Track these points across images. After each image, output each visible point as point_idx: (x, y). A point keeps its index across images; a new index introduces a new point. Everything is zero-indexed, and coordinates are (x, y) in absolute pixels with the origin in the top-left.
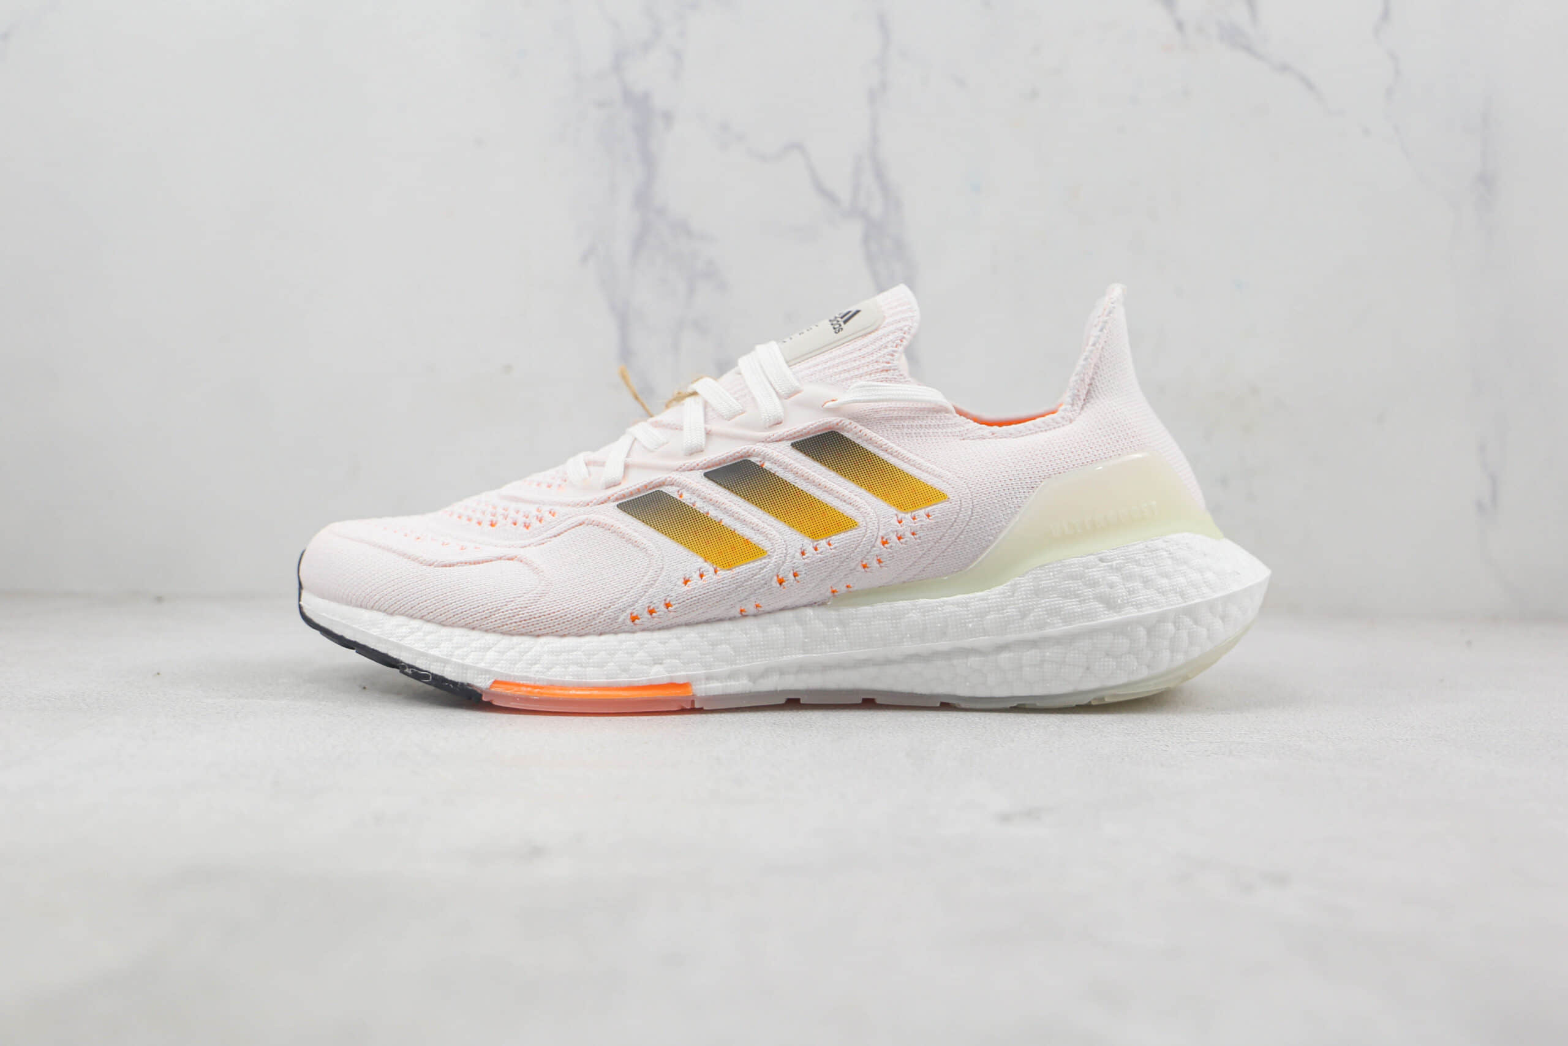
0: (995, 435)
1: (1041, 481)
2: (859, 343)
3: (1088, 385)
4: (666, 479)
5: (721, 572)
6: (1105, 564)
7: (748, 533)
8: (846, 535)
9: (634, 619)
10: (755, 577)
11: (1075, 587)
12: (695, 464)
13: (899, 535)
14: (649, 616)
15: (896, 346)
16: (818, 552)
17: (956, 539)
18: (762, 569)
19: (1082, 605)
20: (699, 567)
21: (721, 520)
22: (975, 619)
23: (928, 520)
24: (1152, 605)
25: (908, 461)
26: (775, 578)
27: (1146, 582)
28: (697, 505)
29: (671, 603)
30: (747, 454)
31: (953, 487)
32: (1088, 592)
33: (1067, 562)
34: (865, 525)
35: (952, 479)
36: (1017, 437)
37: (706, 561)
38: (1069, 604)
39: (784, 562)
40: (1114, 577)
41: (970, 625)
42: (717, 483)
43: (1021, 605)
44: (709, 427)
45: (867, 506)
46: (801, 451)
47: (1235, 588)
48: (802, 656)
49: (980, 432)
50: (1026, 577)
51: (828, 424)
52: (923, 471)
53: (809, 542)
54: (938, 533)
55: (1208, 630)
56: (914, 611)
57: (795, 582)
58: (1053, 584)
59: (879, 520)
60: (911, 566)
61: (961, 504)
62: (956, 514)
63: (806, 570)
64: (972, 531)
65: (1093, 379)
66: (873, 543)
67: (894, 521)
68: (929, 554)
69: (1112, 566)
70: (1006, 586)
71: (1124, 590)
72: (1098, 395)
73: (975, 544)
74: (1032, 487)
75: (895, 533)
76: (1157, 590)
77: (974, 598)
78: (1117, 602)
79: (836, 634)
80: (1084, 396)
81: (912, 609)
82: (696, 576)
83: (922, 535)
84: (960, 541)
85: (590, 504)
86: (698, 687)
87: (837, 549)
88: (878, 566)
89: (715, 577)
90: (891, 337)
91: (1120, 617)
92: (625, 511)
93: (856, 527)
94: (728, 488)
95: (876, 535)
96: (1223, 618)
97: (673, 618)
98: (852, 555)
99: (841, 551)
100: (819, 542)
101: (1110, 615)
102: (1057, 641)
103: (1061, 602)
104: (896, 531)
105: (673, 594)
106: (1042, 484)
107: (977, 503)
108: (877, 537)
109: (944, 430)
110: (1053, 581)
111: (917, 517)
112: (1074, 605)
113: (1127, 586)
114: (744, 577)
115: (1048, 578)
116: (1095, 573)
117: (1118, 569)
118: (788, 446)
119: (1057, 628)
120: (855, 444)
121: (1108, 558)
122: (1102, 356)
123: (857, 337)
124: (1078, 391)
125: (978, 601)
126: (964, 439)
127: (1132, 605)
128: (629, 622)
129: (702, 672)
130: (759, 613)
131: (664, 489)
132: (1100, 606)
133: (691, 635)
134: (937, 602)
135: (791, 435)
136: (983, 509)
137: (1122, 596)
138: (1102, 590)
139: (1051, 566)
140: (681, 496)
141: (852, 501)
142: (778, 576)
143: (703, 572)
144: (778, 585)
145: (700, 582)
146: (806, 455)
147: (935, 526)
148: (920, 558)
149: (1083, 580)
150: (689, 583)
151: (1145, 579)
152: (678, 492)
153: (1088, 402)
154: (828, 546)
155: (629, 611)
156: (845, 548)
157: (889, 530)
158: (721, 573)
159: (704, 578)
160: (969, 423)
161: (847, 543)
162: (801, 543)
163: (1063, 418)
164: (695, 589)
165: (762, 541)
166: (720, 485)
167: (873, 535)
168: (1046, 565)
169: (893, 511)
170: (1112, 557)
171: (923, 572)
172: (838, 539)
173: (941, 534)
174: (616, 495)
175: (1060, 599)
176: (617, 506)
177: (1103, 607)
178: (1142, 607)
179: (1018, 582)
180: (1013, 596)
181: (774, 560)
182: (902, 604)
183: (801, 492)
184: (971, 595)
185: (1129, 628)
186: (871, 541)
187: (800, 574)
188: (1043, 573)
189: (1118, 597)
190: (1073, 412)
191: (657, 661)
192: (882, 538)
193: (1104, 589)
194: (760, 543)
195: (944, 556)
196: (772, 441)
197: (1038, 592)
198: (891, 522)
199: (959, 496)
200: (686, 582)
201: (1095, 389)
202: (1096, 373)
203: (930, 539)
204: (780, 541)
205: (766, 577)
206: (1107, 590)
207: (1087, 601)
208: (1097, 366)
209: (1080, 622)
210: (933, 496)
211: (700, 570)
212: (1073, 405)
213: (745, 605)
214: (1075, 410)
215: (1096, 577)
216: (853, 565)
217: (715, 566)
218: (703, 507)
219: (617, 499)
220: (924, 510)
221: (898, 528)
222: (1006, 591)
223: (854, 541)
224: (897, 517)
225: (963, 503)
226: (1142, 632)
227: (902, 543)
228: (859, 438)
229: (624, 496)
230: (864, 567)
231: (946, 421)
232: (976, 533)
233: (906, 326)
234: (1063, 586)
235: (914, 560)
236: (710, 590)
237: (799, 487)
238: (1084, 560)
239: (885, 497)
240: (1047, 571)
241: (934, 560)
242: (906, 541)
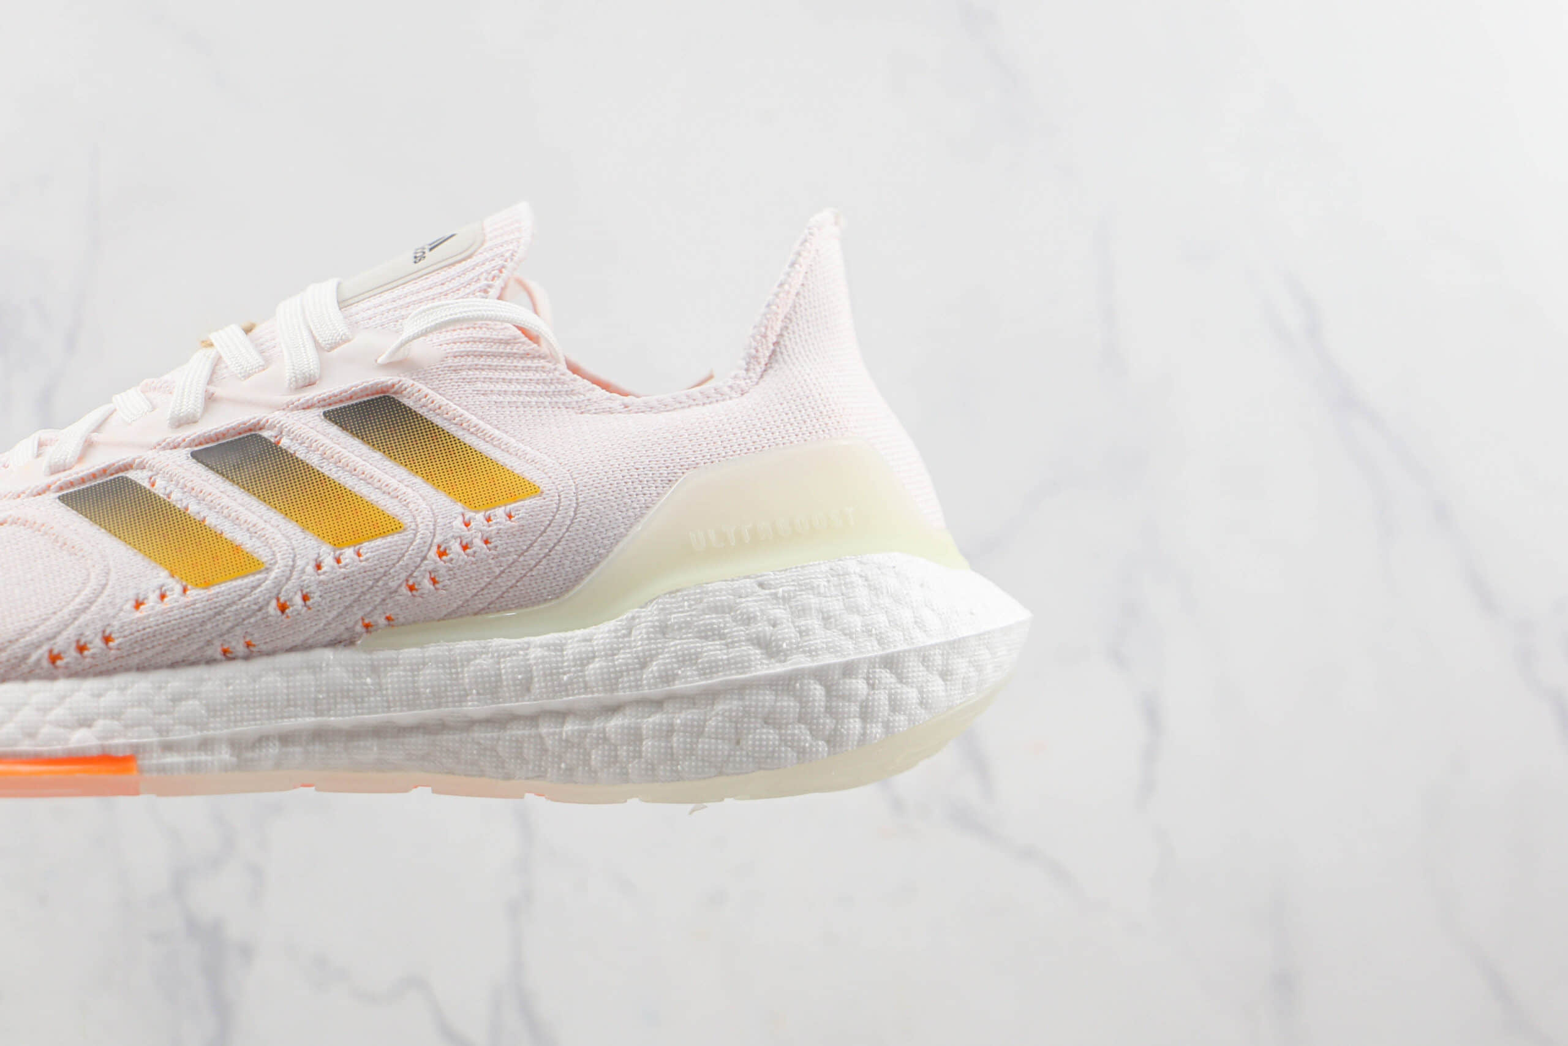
0: (630, 408)
1: (683, 473)
2: (443, 275)
3: (774, 344)
4: (134, 460)
5: (192, 591)
6: (767, 592)
7: (240, 537)
8: (384, 541)
9: (54, 658)
10: (243, 600)
11: (720, 623)
12: (180, 440)
13: (464, 543)
14: (78, 655)
15: (493, 278)
16: (341, 565)
17: (550, 551)
18: (254, 588)
19: (731, 650)
20: (161, 583)
21: (205, 518)
22: (573, 669)
23: (509, 522)
24: (832, 653)
25: (490, 440)
26: (274, 603)
27: (827, 619)
28: (173, 496)
29: (113, 636)
30: (258, 427)
31: (550, 477)
32: (740, 631)
33: (710, 587)
34: (413, 527)
35: (551, 465)
36: (659, 412)
37: (173, 576)
38: (710, 647)
39: (288, 579)
40: (778, 611)
41: (565, 678)
42: (207, 466)
43: (640, 648)
44: (211, 389)
45: (421, 501)
46: (336, 423)
47: (964, 632)
48: (313, 719)
49: (607, 404)
50: (649, 609)
51: (379, 386)
52: (511, 454)
53: (329, 551)
54: (524, 541)
55: (921, 692)
56: (484, 656)
57: (305, 608)
58: (688, 619)
59: (435, 521)
60: (482, 589)
61: (559, 500)
62: (552, 514)
63: (321, 591)
64: (574, 539)
65: (781, 335)
66: (424, 554)
67: (458, 523)
68: (510, 572)
69: (776, 594)
70: (621, 620)
71: (793, 630)
72: (786, 358)
73: (578, 558)
74: (670, 481)
75: (459, 540)
76: (842, 630)
77: (571, 638)
78: (781, 646)
79: (365, 687)
80: (766, 359)
81: (482, 653)
82: (153, 597)
83: (498, 543)
84: (556, 554)
85: (22, 495)
86: (146, 762)
87: (370, 560)
88: (432, 587)
89: (182, 598)
90: (487, 266)
91: (784, 669)
92: (68, 505)
93: (399, 530)
94: (222, 474)
95: (429, 542)
96: (945, 675)
97: (116, 659)
98: (392, 571)
99: (375, 565)
100: (343, 551)
101: (771, 666)
102: (690, 699)
103: (698, 645)
104: (460, 537)
105: (116, 624)
106: (685, 476)
107: (583, 499)
108: (431, 545)
109: (555, 399)
110: (688, 614)
111: (492, 518)
112: (717, 650)
113: (797, 624)
114: (227, 599)
115: (680, 610)
116: (749, 604)
117: (786, 600)
118: (319, 415)
119: (690, 681)
120: (416, 415)
121: (772, 582)
122: (797, 305)
123: (441, 268)
124: (757, 351)
125: (578, 641)
126: (582, 413)
127: (804, 652)
128: (45, 663)
129: (154, 739)
130: (251, 653)
131: (131, 475)
132: (756, 653)
133: (141, 684)
134: (518, 643)
135: (325, 400)
136: (592, 509)
137: (791, 638)
138: (760, 629)
139: (685, 593)
140: (153, 485)
141: (399, 494)
142: (278, 599)
143: (165, 591)
144: (279, 613)
145: (159, 605)
146: (343, 429)
147: (518, 531)
148: (496, 578)
149: (732, 614)
150: (142, 607)
151: (826, 615)
152: (150, 478)
153: (771, 367)
154: (356, 557)
155: (45, 648)
156: (381, 560)
157: (449, 536)
158: (193, 593)
159: (166, 600)
160: (593, 390)
161: (384, 553)
162: (317, 552)
163: (731, 387)
164: (149, 615)
165: (259, 547)
166: (212, 468)
167: (425, 542)
168: (678, 591)
169: (459, 508)
170: (777, 582)
171: (502, 600)
172: (372, 548)
173: (530, 542)
174: (58, 483)
175: (697, 640)
176: (59, 498)
177: (762, 654)
178: (817, 655)
179: (637, 615)
180: (629, 634)
181: (273, 575)
182: (464, 646)
183: (327, 480)
184: (569, 634)
185: (798, 685)
186: (422, 551)
187: (313, 598)
188: (674, 603)
189: (784, 639)
190: (748, 381)
191: (86, 722)
192: (439, 547)
193: (762, 628)
194: (256, 551)
195: (532, 576)
196: (297, 408)
197: (663, 630)
198: (454, 523)
199: (557, 489)
200: (138, 605)
201: (784, 351)
202: (787, 328)
203: (512, 549)
204: (286, 548)
205: (260, 600)
206: (769, 629)
207: (736, 644)
208: (788, 318)
209: (725, 675)
210: (521, 488)
211: (161, 589)
212: (747, 370)
213: (229, 642)
214: (750, 378)
215: (751, 609)
216: (393, 584)
217: (184, 583)
218: (181, 500)
219: (61, 488)
220: (503, 508)
221: (463, 533)
222: (619, 628)
223: (395, 550)
224: (464, 518)
225: (563, 500)
226: (818, 691)
227: (468, 555)
228: (424, 406)
229: (72, 484)
230: (411, 588)
231: (560, 386)
232: (580, 544)
233: (508, 251)
234: (701, 622)
235: (488, 580)
236: (172, 618)
237: (326, 473)
238: (736, 584)
239: (450, 490)
240: (680, 599)
241: (517, 581)
242: (475, 552)
